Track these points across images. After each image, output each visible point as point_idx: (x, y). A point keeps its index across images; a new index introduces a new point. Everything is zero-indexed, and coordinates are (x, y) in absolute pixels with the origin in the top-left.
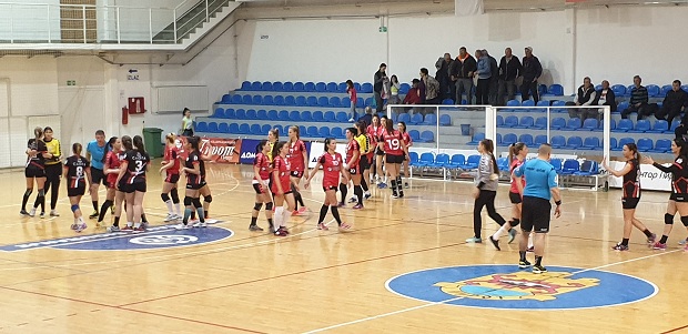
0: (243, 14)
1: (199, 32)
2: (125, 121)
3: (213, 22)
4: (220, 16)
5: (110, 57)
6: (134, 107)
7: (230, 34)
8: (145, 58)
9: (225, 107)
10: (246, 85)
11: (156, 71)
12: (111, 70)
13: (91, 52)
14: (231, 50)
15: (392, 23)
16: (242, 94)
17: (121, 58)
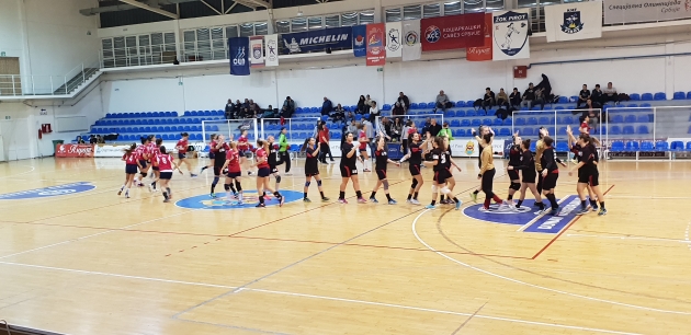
0: (104, 78)
1: (80, 88)
2: (40, 137)
3: (88, 82)
4: (91, 80)
5: (30, 103)
6: (45, 129)
7: (97, 89)
8: (50, 103)
9: (97, 127)
10: (108, 116)
11: (57, 110)
12: (30, 110)
13: (19, 101)
14: (98, 98)
15: (184, 80)
16: (106, 120)
17: (36, 103)
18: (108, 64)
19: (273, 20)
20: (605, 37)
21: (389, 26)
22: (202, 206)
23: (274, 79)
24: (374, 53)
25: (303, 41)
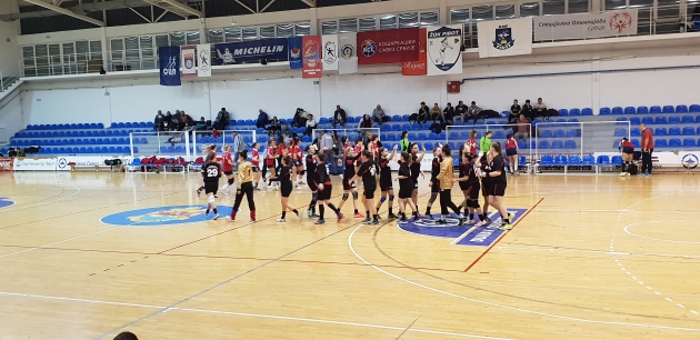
0: (25, 87)
3: (6, 92)
4: (10, 89)
7: (17, 99)
9: (17, 140)
10: (29, 127)
14: (19, 108)
15: (111, 90)
16: (27, 132)
18: (29, 73)
19: (206, 30)
20: (535, 53)
21: (325, 39)
22: (129, 223)
23: (206, 90)
24: (310, 65)
25: (237, 52)
